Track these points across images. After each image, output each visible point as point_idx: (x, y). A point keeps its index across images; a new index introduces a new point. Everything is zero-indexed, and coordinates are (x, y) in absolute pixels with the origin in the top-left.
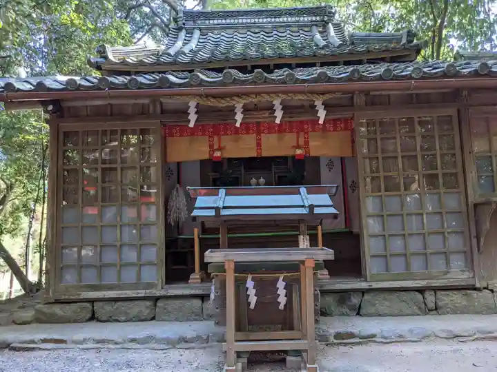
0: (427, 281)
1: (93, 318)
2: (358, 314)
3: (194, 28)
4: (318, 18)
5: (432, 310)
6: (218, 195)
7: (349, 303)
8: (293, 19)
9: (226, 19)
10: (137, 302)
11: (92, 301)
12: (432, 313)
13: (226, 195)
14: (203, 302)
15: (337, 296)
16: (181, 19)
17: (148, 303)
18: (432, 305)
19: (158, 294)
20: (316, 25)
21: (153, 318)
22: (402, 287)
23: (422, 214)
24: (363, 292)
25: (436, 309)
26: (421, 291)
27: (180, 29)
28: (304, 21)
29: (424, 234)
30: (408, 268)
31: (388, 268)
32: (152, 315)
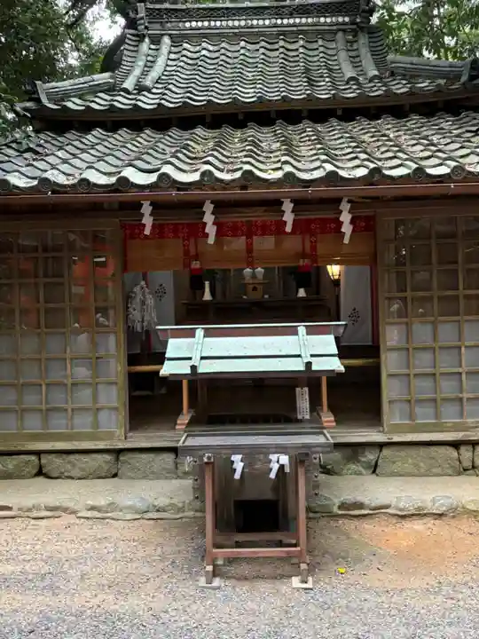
0: (463, 433)
1: (40, 473)
2: (374, 472)
3: (163, 35)
4: (347, 19)
5: (468, 470)
6: (194, 337)
7: (363, 459)
8: (310, 20)
9: (209, 21)
10: (94, 456)
11: (38, 453)
12: (468, 472)
13: (204, 337)
14: (177, 455)
15: (349, 451)
16: (142, 21)
17: (108, 457)
18: (467, 464)
19: (121, 446)
20: (344, 31)
21: (115, 475)
22: (431, 441)
23: (460, 348)
24: (381, 446)
25: (473, 467)
26: (456, 445)
27: (141, 38)
28: (325, 24)
29: (460, 374)
30: (437, 416)
31: (412, 417)
32: (114, 471)
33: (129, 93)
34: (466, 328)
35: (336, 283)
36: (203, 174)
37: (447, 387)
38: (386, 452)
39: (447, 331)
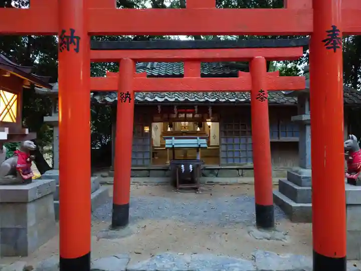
0: (240, 166)
2: (217, 176)
6: (172, 139)
7: (214, 173)
10: (143, 171)
12: (241, 177)
13: (175, 139)
14: (165, 171)
17: (146, 171)
18: (240, 174)
19: (150, 168)
22: (232, 168)
23: (240, 144)
24: (219, 169)
25: (242, 175)
26: (238, 169)
29: (239, 151)
30: (234, 162)
31: (227, 161)
32: (148, 175)
33: (149, 69)
34: (242, 139)
35: (209, 127)
36: (176, 99)
37: (236, 155)
38: (220, 171)
39: (236, 141)
